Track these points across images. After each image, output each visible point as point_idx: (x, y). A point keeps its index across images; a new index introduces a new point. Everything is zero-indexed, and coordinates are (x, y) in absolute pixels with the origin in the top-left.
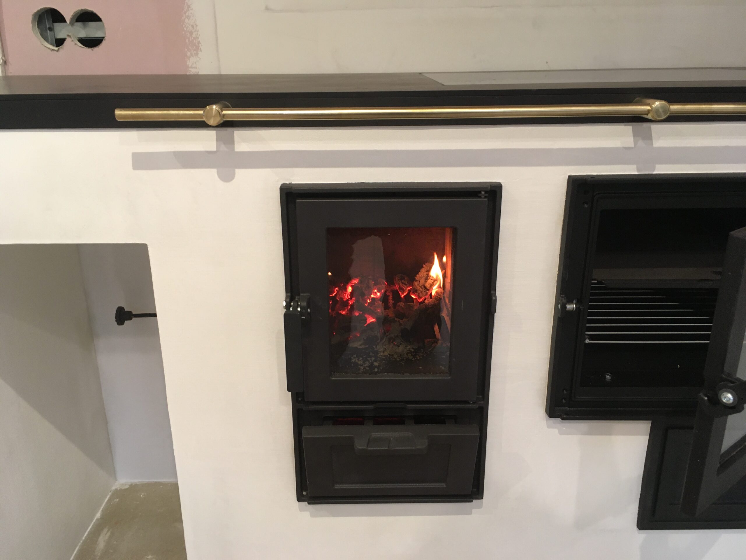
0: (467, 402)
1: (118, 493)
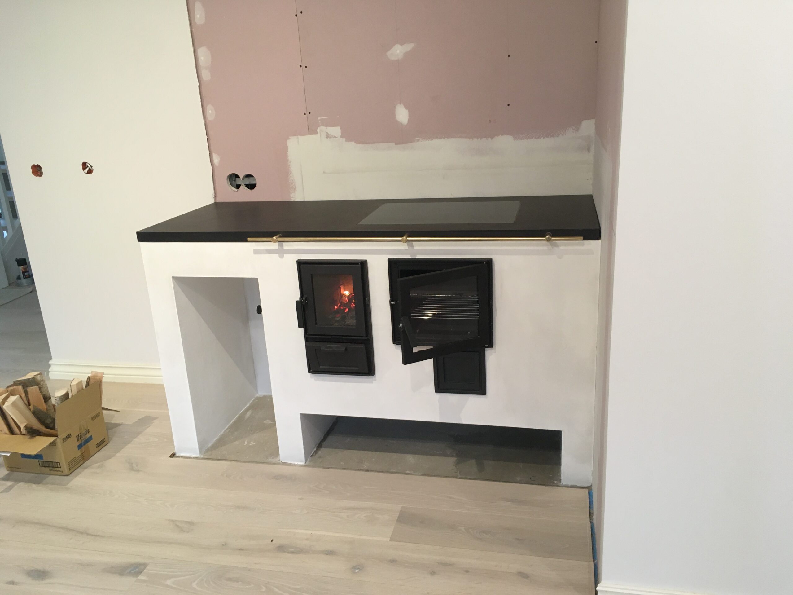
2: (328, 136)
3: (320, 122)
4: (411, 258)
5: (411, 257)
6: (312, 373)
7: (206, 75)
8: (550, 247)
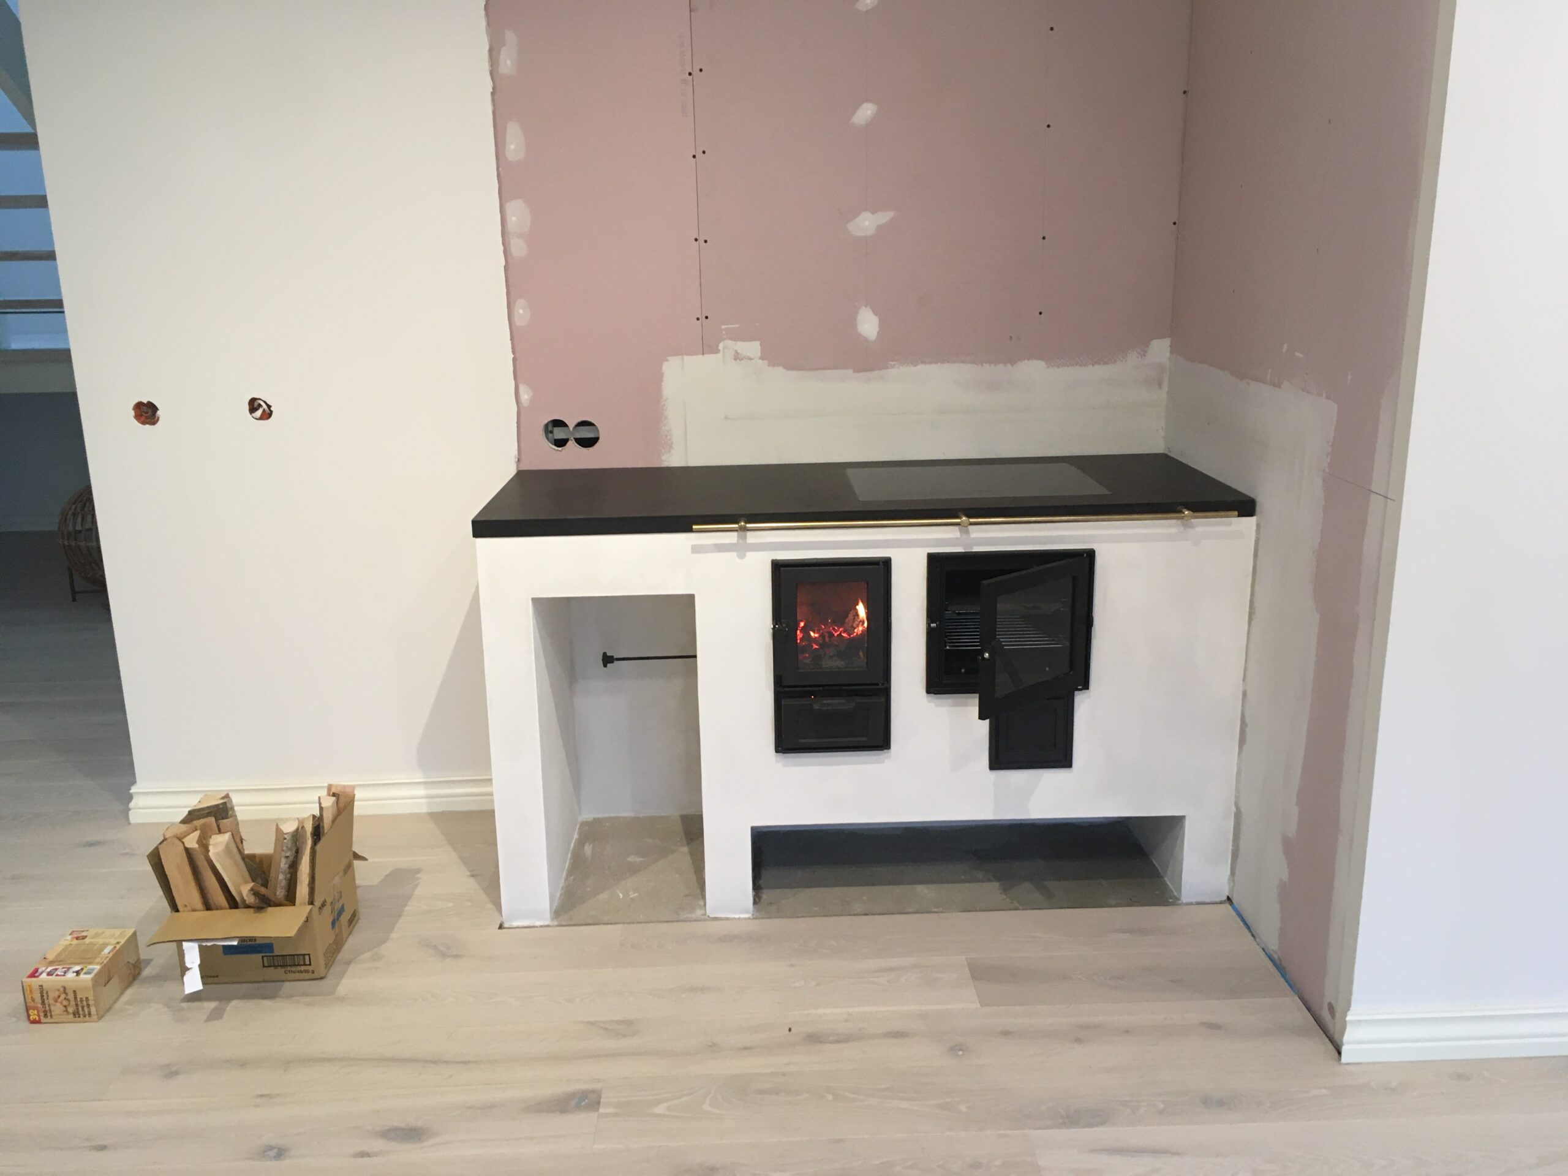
0: (878, 685)
1: (583, 824)
2: (737, 357)
3: (724, 332)
4: (963, 551)
5: (964, 549)
6: (783, 753)
7: (519, 248)
8: (1182, 528)
